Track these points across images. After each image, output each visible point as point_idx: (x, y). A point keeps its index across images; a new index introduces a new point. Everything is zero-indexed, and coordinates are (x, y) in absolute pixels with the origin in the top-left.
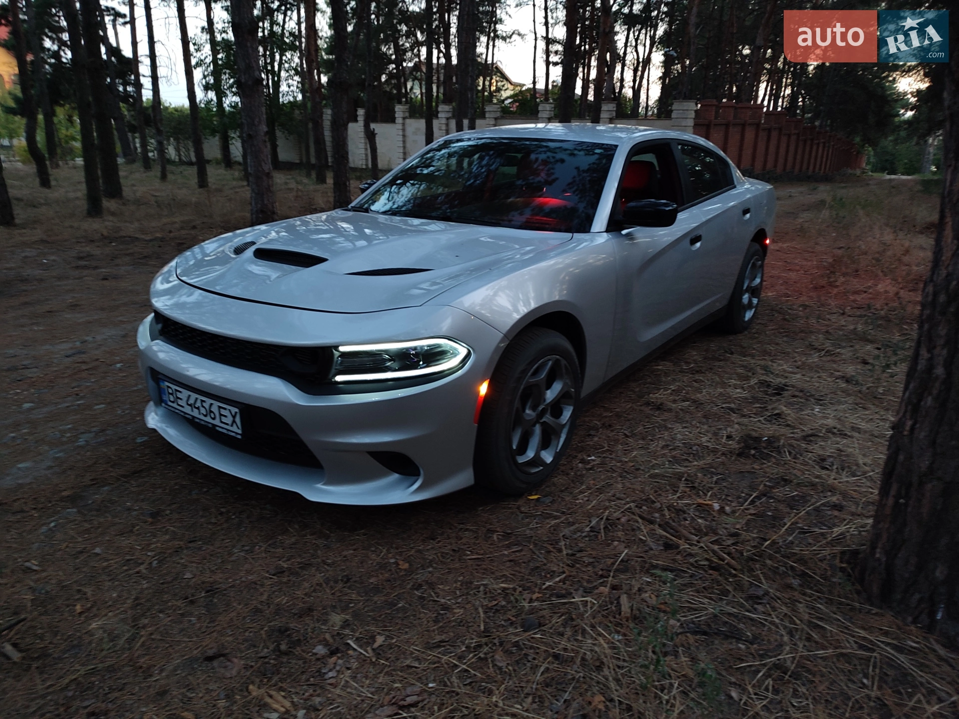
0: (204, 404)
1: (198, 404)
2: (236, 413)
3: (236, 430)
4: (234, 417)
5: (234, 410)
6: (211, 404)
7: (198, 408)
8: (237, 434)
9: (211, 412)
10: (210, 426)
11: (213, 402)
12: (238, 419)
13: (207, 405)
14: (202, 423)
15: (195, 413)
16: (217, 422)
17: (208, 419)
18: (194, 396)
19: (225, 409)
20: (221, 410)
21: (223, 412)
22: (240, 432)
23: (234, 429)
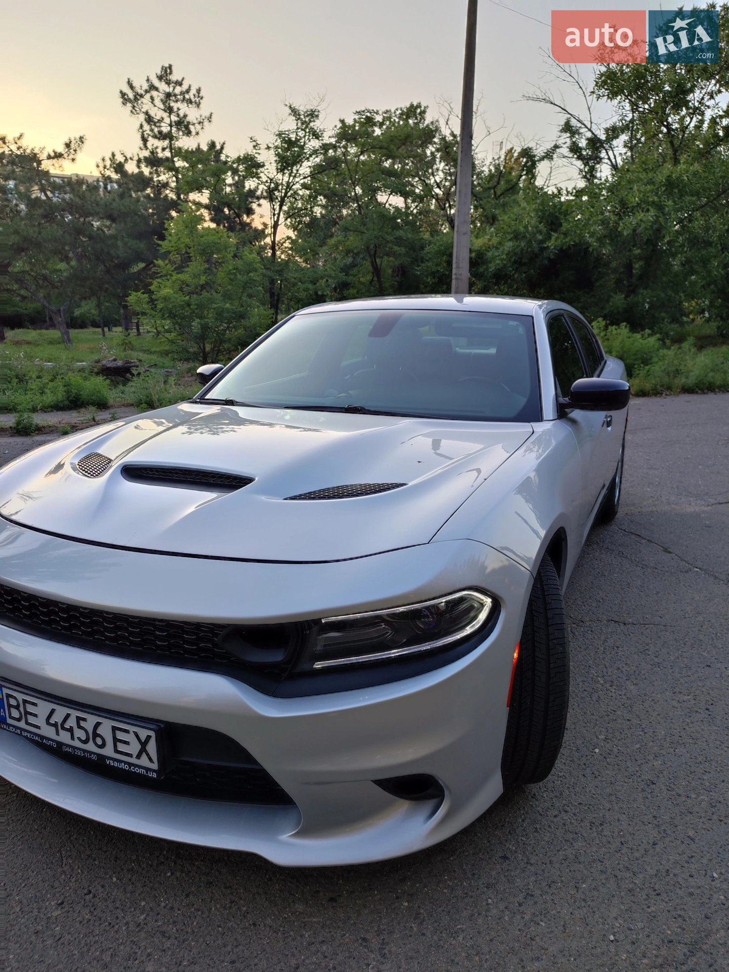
0: (82, 724)
1: (72, 722)
2: (149, 737)
3: (149, 763)
4: (144, 744)
5: (143, 733)
6: (98, 725)
7: (71, 730)
8: (147, 769)
9: (96, 735)
10: (94, 757)
11: (100, 720)
12: (152, 747)
13: (89, 725)
14: (79, 753)
15: (64, 737)
16: (108, 751)
17: (91, 747)
18: (61, 712)
19: (127, 731)
20: (118, 732)
21: (120, 735)
22: (155, 766)
23: (144, 761)
